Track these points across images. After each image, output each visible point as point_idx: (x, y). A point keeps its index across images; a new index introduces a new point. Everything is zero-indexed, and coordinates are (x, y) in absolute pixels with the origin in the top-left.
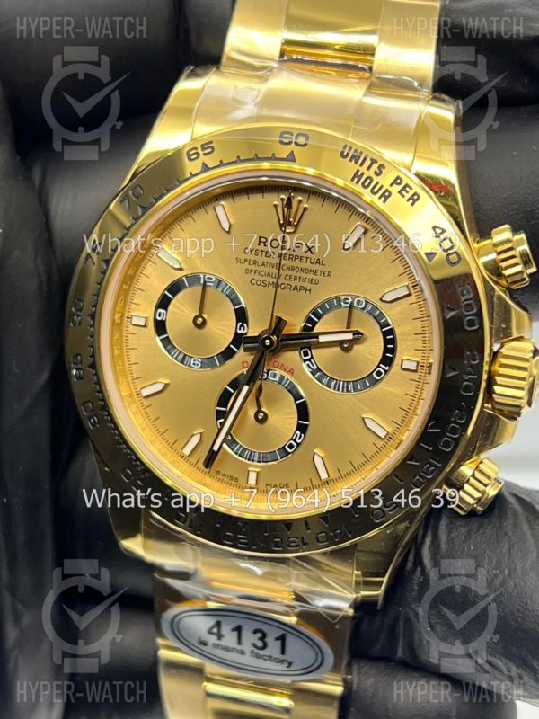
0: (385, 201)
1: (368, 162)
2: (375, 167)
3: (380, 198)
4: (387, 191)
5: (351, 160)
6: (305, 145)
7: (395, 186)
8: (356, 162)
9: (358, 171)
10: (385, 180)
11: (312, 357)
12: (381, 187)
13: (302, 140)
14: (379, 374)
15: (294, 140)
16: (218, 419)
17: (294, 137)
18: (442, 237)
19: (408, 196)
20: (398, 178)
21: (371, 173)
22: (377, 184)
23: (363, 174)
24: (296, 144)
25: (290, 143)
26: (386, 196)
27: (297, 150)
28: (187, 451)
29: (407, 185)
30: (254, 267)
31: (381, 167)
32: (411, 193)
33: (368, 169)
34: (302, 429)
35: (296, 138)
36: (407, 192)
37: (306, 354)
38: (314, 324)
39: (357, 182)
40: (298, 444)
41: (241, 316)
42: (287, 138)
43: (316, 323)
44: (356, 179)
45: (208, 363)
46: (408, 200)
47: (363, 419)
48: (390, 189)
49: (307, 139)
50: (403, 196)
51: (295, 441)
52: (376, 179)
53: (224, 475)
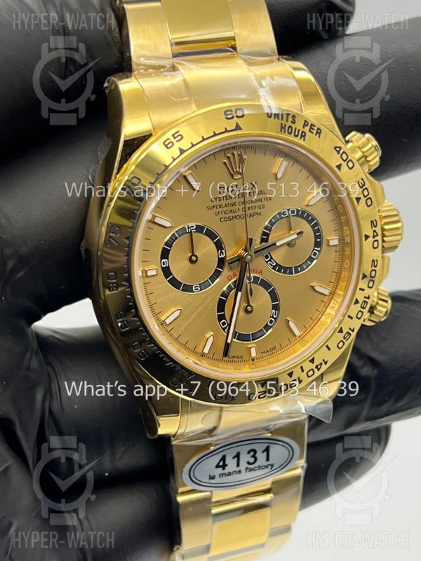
0: (304, 140)
1: (285, 116)
2: (290, 119)
3: (301, 138)
4: (303, 132)
5: (275, 118)
6: (243, 116)
7: (306, 128)
8: (278, 119)
9: (282, 124)
10: (299, 125)
11: (271, 258)
12: (299, 130)
13: (240, 114)
14: (315, 254)
15: (235, 115)
16: (220, 321)
17: (234, 112)
18: (341, 152)
19: (315, 132)
20: (305, 121)
21: (289, 124)
22: (296, 129)
23: (285, 125)
24: (237, 117)
25: (233, 117)
26: (303, 135)
27: (240, 121)
28: (206, 351)
29: (312, 125)
30: (220, 210)
31: (294, 117)
32: (316, 129)
33: (287, 121)
34: (276, 307)
35: (236, 113)
36: (314, 129)
37: (267, 257)
38: (268, 235)
39: (285, 132)
40: (275, 319)
41: (219, 246)
42: (230, 114)
43: (269, 234)
44: (283, 131)
45: (204, 285)
46: (316, 134)
47: (313, 287)
48: (304, 130)
49: (243, 112)
50: (312, 132)
51: (273, 317)
52: (294, 126)
53: (233, 357)
